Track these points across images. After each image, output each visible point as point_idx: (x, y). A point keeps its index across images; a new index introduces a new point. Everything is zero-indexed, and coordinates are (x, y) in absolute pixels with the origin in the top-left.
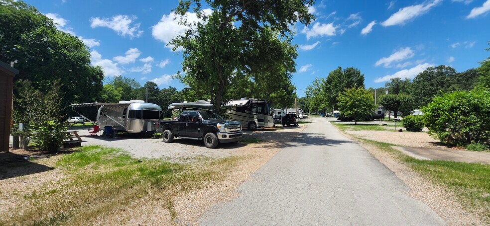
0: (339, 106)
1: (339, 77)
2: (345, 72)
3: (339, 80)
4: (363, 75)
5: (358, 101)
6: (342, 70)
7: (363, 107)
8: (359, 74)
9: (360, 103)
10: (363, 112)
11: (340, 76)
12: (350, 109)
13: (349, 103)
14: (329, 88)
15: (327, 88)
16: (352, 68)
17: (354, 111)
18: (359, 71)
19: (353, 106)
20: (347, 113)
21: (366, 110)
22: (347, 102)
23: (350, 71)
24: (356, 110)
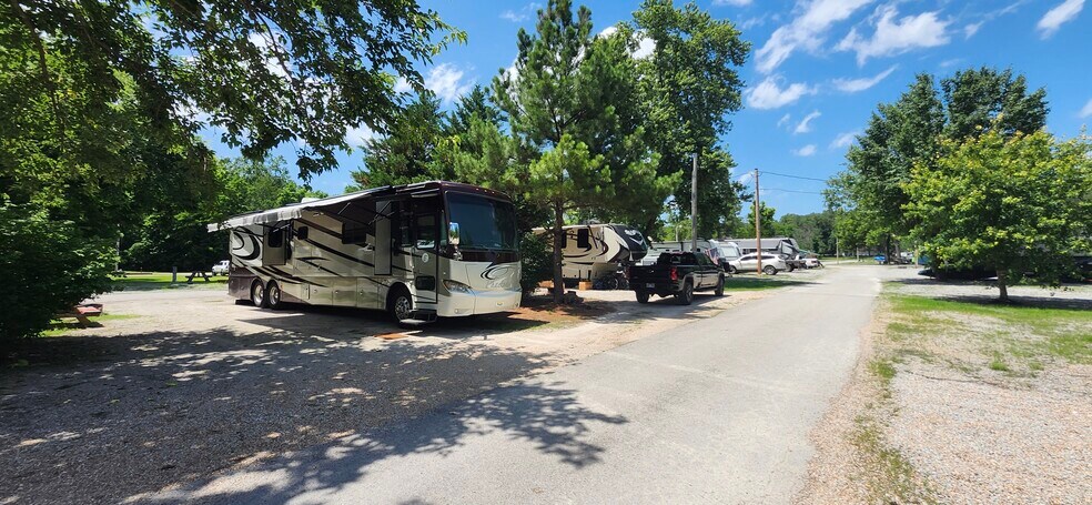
0: (917, 221)
1: (923, 111)
2: (947, 89)
3: (919, 125)
4: (1042, 94)
5: (1011, 191)
6: (937, 86)
7: (1043, 221)
8: (1020, 91)
9: (1028, 200)
10: (1048, 242)
11: (926, 108)
12: (970, 230)
13: (964, 204)
14: (878, 157)
15: (869, 157)
16: (985, 73)
17: (990, 239)
18: (1021, 80)
19: (989, 213)
20: (953, 248)
21: (1064, 232)
22: (955, 200)
23: (969, 83)
24: (1001, 234)
